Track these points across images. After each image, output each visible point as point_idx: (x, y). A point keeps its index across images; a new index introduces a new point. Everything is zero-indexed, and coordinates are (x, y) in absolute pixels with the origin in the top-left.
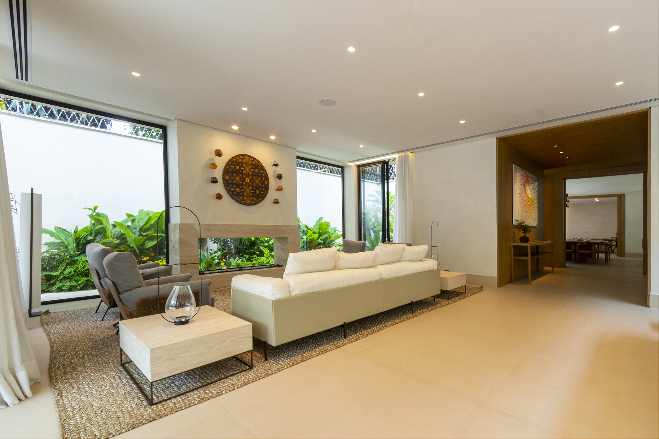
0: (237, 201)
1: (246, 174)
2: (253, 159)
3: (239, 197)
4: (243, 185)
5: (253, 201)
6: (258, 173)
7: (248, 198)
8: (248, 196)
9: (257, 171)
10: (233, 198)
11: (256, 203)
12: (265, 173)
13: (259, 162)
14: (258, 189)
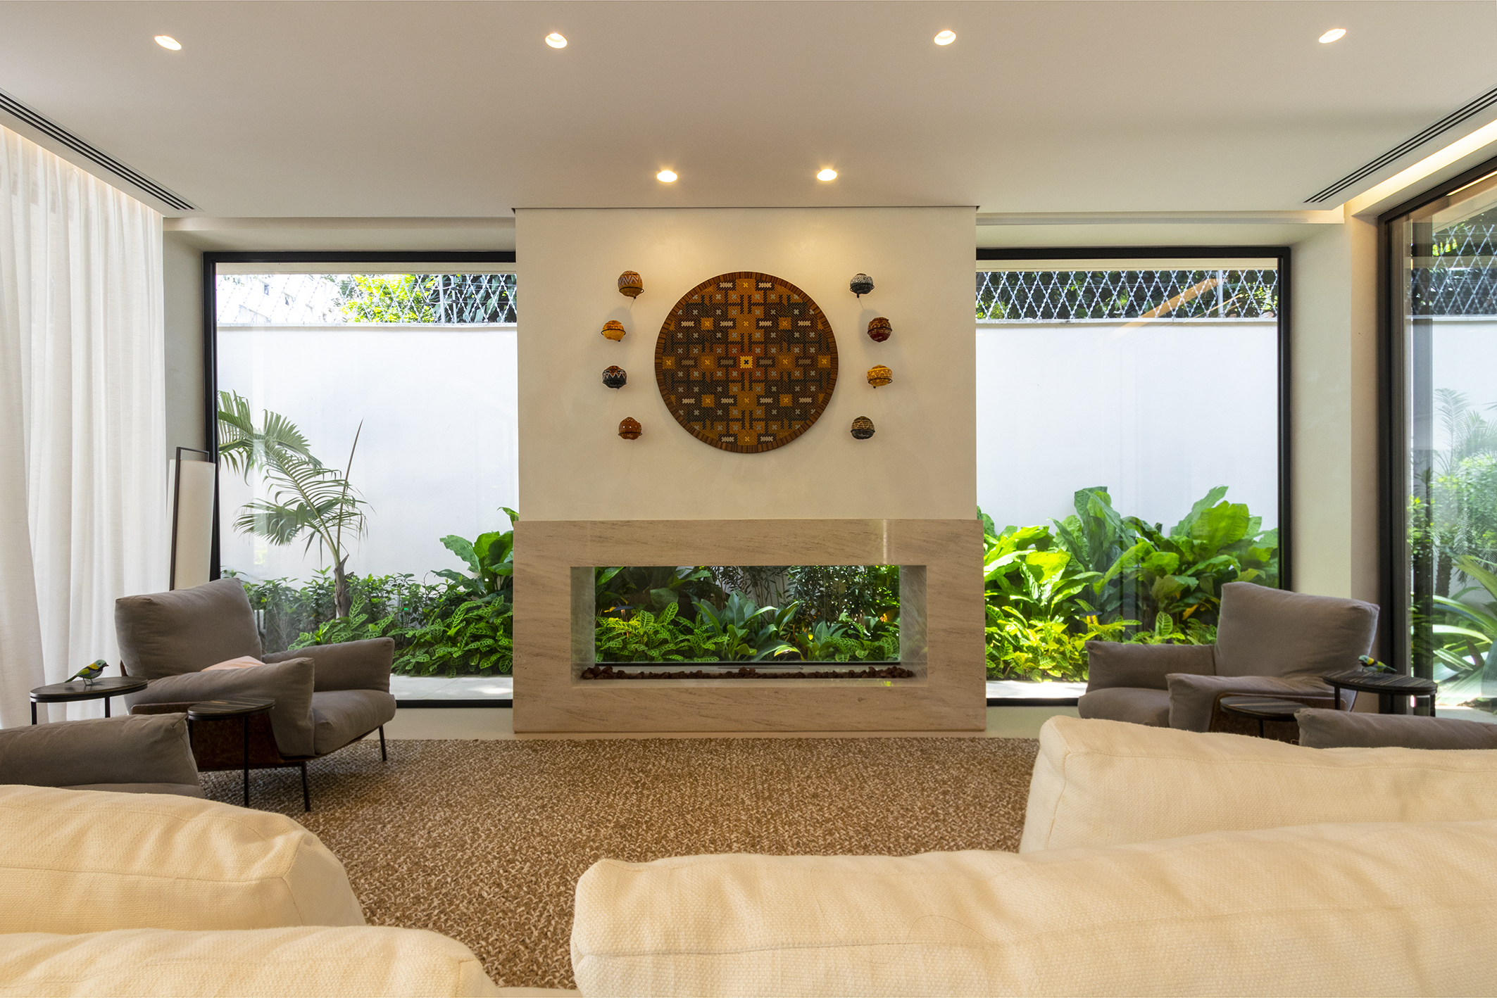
0: (705, 440)
1: (741, 343)
2: (769, 285)
3: (712, 424)
4: (726, 382)
5: (766, 435)
6: (790, 332)
7: (747, 425)
8: (747, 419)
9: (785, 324)
10: (691, 431)
11: (780, 443)
12: (820, 327)
13: (794, 289)
14: (790, 390)
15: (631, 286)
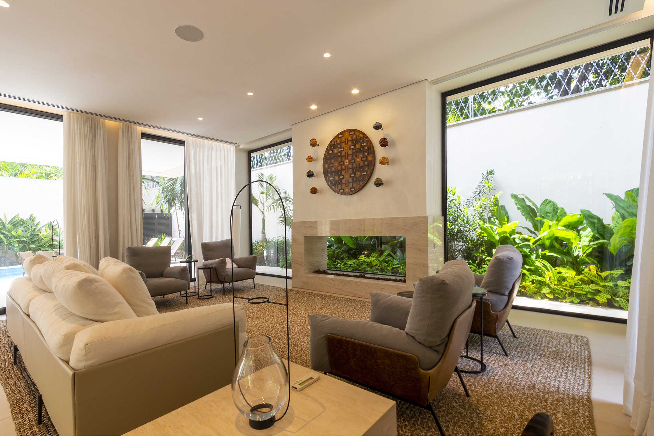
0: (336, 192)
1: (345, 156)
2: (353, 133)
3: (337, 186)
4: (341, 171)
5: (352, 188)
6: (359, 149)
7: (347, 185)
8: (347, 183)
9: (358, 146)
10: (332, 189)
11: (356, 190)
12: (369, 145)
13: (361, 132)
14: (359, 170)
15: (314, 144)
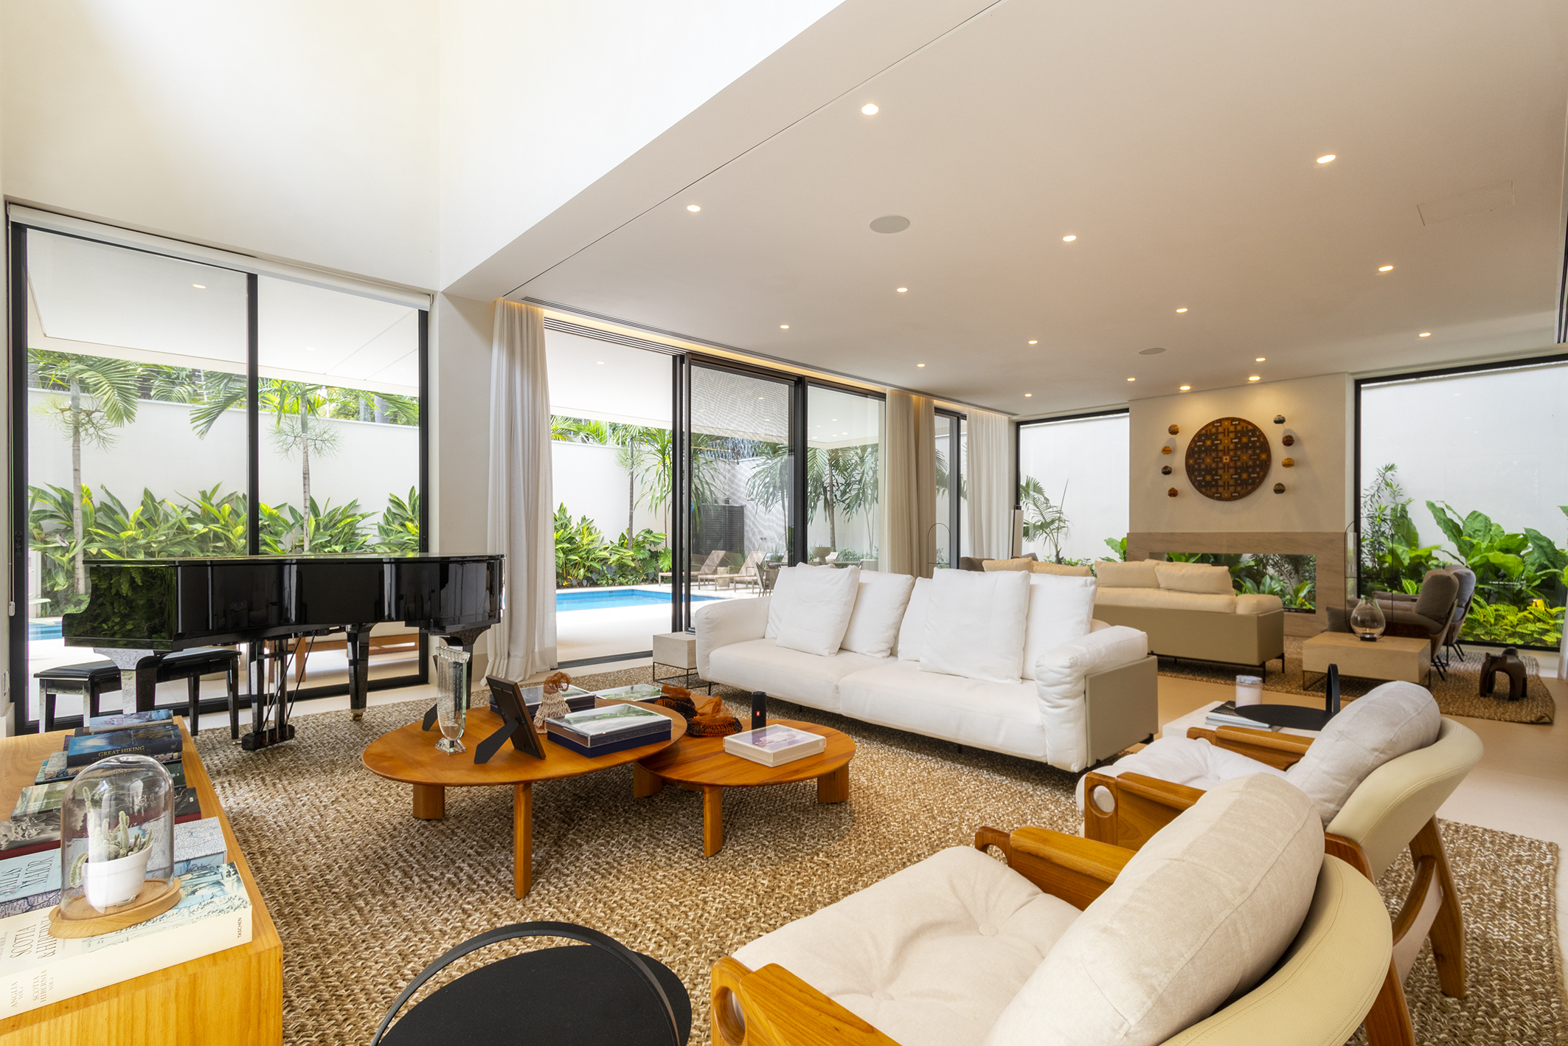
0: (1207, 496)
1: (1224, 451)
2: (1237, 422)
3: (1210, 488)
4: (1216, 469)
5: (1236, 492)
6: (1247, 444)
7: (1226, 488)
8: (1226, 486)
9: (1245, 440)
10: (1201, 492)
11: (1241, 496)
12: (1262, 440)
13: (1249, 423)
14: (1246, 471)
15: (1174, 431)
